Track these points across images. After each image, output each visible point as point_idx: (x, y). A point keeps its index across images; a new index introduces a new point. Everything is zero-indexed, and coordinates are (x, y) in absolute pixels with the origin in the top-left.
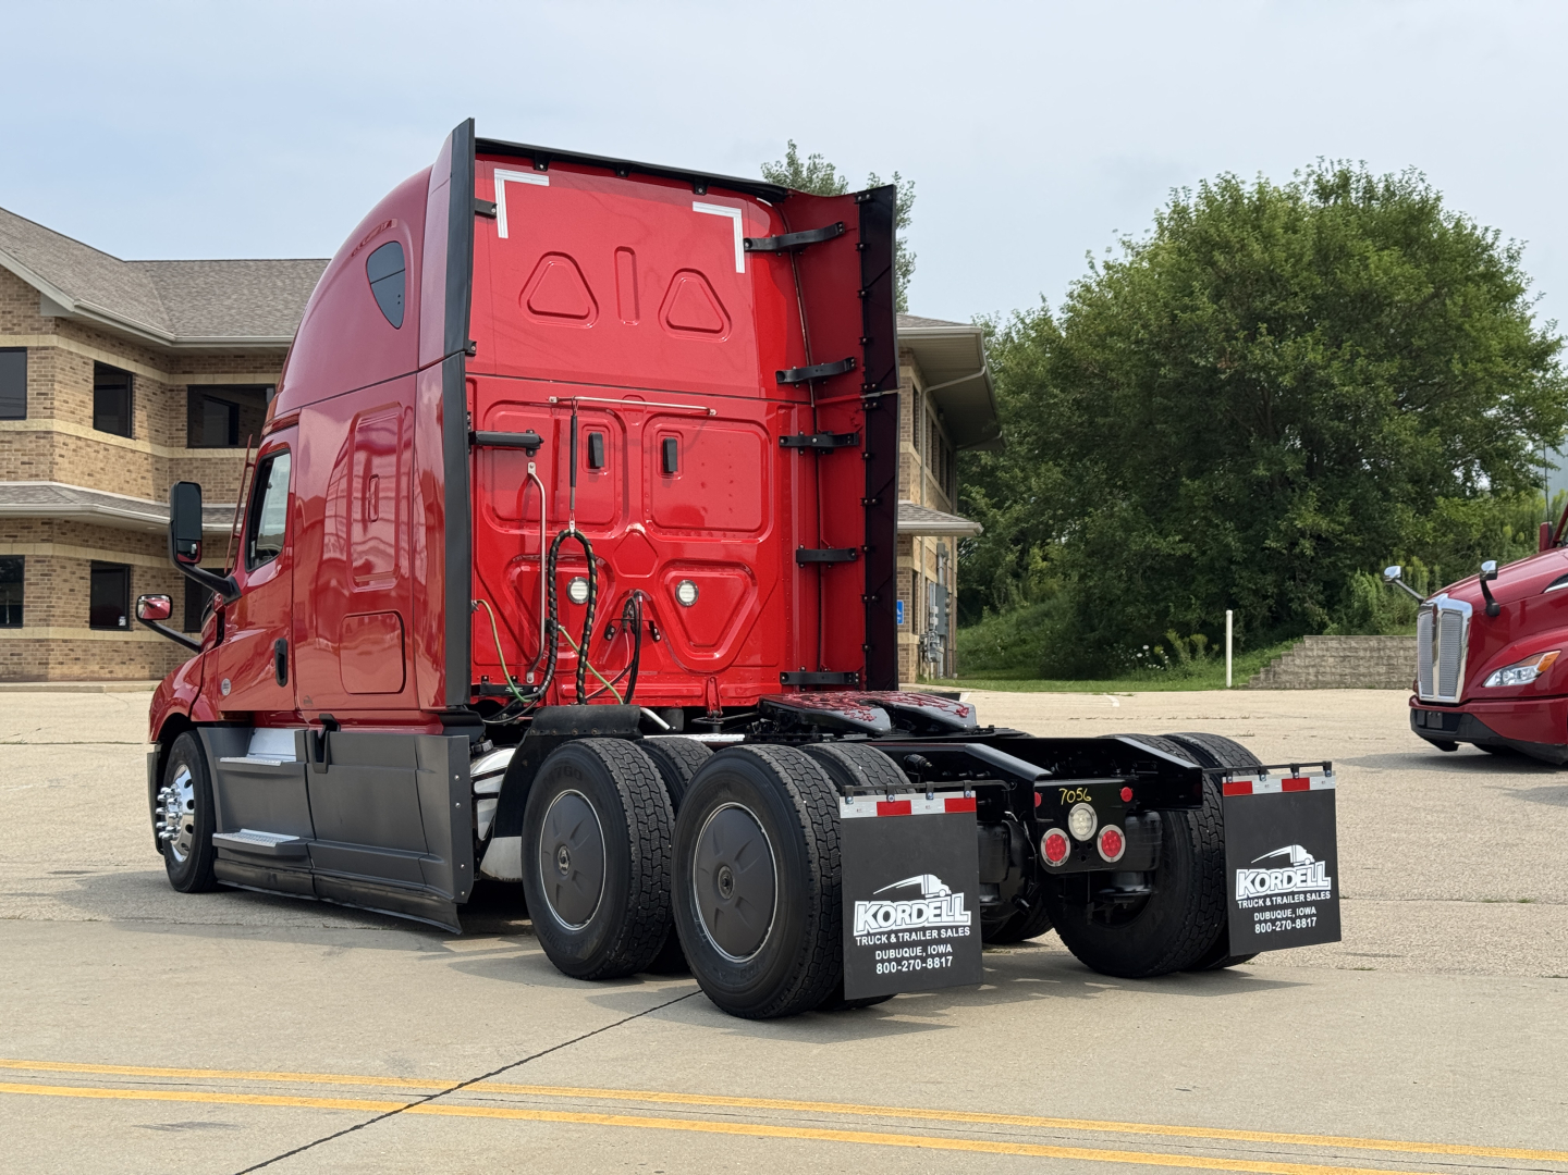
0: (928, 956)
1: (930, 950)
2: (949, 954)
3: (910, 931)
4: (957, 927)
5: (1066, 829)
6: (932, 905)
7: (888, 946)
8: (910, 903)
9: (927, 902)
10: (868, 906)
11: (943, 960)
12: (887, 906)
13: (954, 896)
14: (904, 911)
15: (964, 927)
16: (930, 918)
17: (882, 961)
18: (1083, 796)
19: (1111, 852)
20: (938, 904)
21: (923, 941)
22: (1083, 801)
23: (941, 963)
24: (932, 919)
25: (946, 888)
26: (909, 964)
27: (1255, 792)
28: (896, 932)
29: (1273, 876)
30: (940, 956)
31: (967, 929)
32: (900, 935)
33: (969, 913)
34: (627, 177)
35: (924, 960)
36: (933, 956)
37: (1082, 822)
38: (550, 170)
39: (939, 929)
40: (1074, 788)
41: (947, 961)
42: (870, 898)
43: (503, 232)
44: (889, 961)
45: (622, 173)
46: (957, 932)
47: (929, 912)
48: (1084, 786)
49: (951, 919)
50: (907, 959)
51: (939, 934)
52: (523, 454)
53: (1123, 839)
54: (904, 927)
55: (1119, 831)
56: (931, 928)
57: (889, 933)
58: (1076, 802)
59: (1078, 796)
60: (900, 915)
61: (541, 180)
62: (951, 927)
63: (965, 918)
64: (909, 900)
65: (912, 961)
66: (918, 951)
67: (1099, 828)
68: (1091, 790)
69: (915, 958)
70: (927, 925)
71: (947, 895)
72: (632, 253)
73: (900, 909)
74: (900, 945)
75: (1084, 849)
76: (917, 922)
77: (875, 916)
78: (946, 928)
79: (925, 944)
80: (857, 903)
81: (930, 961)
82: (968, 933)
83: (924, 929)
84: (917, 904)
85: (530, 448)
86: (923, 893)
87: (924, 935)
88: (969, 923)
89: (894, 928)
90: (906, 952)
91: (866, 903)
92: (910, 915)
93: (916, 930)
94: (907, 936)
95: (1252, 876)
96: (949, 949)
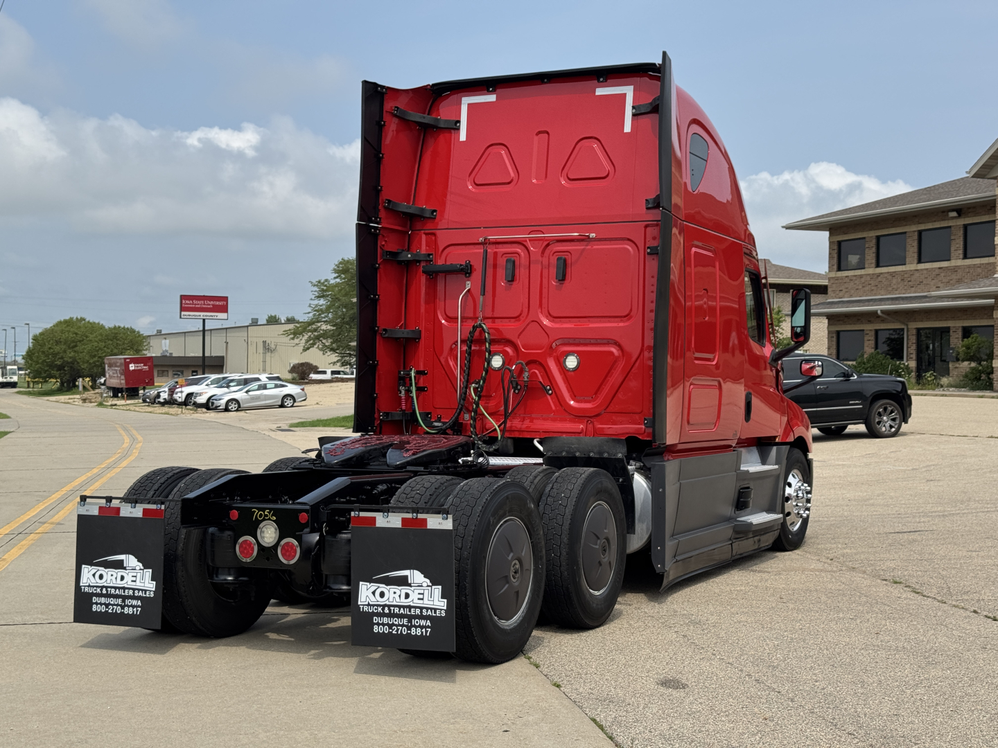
0: (125, 606)
1: (127, 602)
2: (139, 606)
3: (115, 588)
4: (146, 591)
5: (255, 537)
6: (131, 574)
7: (101, 595)
8: (117, 571)
9: (127, 571)
10: (90, 569)
11: (135, 609)
12: (102, 570)
13: (145, 570)
14: (112, 575)
15: (151, 591)
16: (128, 582)
17: (97, 604)
18: (270, 516)
19: (289, 558)
20: (135, 574)
21: (124, 596)
22: (269, 519)
23: (133, 612)
24: (130, 583)
25: (141, 565)
26: (113, 609)
27: (378, 525)
28: (107, 587)
29: (392, 591)
30: (133, 607)
31: (152, 593)
32: (109, 589)
33: (154, 583)
34: (549, 82)
35: (123, 608)
36: (129, 606)
37: (269, 534)
38: (498, 91)
39: (134, 590)
40: (263, 510)
41: (137, 611)
42: (91, 564)
43: (463, 136)
44: (101, 604)
45: (546, 80)
46: (145, 594)
47: (128, 578)
48: (271, 509)
49: (143, 585)
50: (113, 605)
51: (134, 593)
52: (463, 276)
53: (298, 550)
54: (111, 585)
55: (295, 543)
56: (129, 589)
57: (102, 587)
58: (264, 520)
59: (266, 516)
60: (110, 577)
61: (492, 98)
62: (142, 590)
63: (151, 586)
64: (116, 569)
65: (115, 607)
66: (120, 601)
67: (281, 538)
68: (276, 512)
69: (117, 605)
70: (126, 586)
71: (140, 569)
72: (548, 133)
73: (110, 573)
74: (108, 596)
75: (267, 553)
76: (119, 583)
77: (94, 575)
78: (139, 590)
79: (124, 598)
80: (83, 566)
81: (126, 609)
82: (152, 595)
83: (124, 588)
84: (121, 572)
85: (467, 271)
86: (125, 565)
87: (124, 592)
88: (154, 589)
89: (105, 584)
90: (112, 601)
91: (89, 567)
92: (116, 578)
93: (119, 588)
94: (113, 591)
95: (373, 589)
96: (139, 603)
